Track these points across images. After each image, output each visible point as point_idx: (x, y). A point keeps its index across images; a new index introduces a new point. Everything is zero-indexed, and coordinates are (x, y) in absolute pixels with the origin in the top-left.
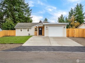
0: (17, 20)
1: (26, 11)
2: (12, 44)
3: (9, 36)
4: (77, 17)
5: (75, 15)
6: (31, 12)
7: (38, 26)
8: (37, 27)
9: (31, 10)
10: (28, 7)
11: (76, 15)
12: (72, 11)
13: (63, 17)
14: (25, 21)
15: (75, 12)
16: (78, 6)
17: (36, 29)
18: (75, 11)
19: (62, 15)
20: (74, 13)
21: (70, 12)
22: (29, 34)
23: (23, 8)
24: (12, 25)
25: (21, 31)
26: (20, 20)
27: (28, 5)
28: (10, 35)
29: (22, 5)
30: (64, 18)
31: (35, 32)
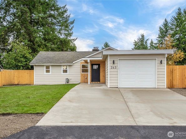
0: (39, 46)
1: (60, 26)
2: (9, 114)
3: (18, 85)
4: (178, 39)
5: (173, 35)
6: (72, 26)
7: (89, 60)
8: (86, 62)
9: (72, 23)
10: (65, 16)
11: (177, 34)
12: (166, 25)
13: (145, 40)
14: (59, 48)
15: (173, 27)
16: (180, 14)
17: (83, 66)
18: (172, 25)
19: (143, 36)
20: (172, 29)
21: (162, 27)
22: (68, 80)
23: (55, 18)
24: (25, 57)
25: (48, 71)
26: (46, 46)
27: (65, 11)
28: (20, 83)
29: (52, 10)
30: (146, 42)
31: (82, 75)
